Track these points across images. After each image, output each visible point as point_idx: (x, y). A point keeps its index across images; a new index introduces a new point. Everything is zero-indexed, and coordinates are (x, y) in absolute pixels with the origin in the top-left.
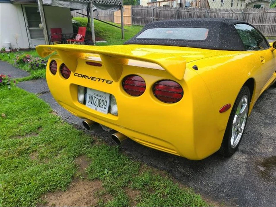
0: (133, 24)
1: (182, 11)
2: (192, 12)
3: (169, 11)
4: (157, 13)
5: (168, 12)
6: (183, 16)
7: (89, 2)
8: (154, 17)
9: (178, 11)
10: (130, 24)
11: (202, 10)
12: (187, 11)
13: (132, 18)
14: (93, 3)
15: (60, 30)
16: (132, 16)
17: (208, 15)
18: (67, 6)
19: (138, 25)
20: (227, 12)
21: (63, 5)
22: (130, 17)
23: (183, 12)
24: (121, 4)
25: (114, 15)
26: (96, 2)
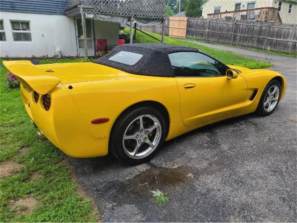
0: (187, 36)
1: (241, 24)
2: (252, 26)
3: (226, 24)
4: (213, 26)
5: (225, 26)
6: (240, 31)
7: (129, 16)
8: (209, 30)
9: (236, 24)
10: (184, 36)
11: (264, 24)
12: (246, 24)
13: (187, 30)
14: (133, 17)
15: (105, 41)
16: (187, 28)
17: (270, 30)
18: (107, 20)
19: (192, 37)
20: (292, 28)
21: (104, 19)
22: (185, 29)
23: (241, 26)
24: (163, 18)
25: (170, 26)
26: (137, 16)
